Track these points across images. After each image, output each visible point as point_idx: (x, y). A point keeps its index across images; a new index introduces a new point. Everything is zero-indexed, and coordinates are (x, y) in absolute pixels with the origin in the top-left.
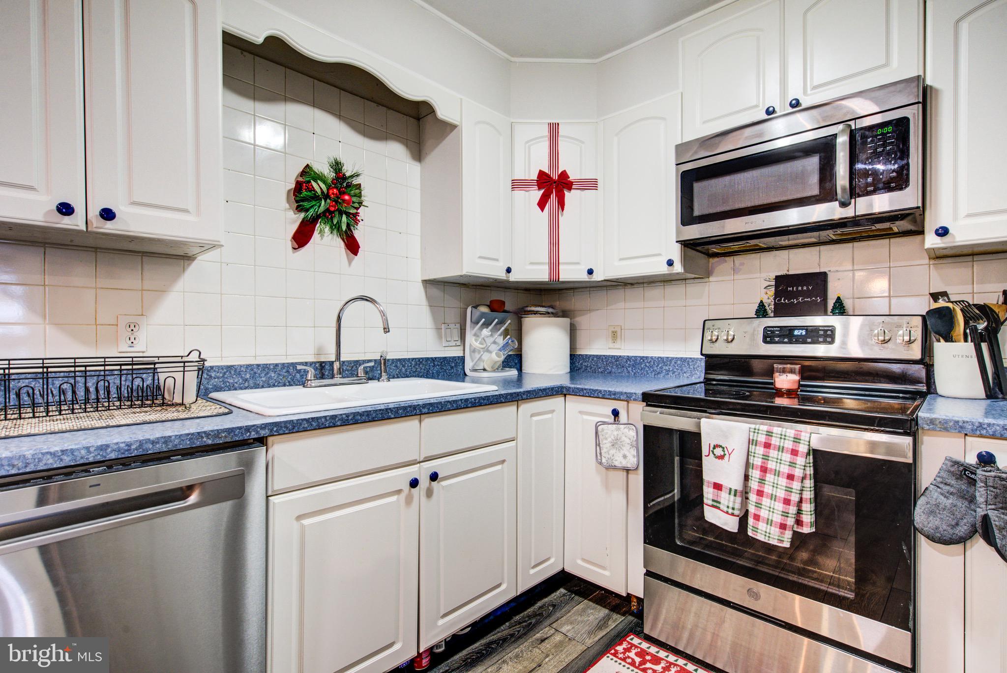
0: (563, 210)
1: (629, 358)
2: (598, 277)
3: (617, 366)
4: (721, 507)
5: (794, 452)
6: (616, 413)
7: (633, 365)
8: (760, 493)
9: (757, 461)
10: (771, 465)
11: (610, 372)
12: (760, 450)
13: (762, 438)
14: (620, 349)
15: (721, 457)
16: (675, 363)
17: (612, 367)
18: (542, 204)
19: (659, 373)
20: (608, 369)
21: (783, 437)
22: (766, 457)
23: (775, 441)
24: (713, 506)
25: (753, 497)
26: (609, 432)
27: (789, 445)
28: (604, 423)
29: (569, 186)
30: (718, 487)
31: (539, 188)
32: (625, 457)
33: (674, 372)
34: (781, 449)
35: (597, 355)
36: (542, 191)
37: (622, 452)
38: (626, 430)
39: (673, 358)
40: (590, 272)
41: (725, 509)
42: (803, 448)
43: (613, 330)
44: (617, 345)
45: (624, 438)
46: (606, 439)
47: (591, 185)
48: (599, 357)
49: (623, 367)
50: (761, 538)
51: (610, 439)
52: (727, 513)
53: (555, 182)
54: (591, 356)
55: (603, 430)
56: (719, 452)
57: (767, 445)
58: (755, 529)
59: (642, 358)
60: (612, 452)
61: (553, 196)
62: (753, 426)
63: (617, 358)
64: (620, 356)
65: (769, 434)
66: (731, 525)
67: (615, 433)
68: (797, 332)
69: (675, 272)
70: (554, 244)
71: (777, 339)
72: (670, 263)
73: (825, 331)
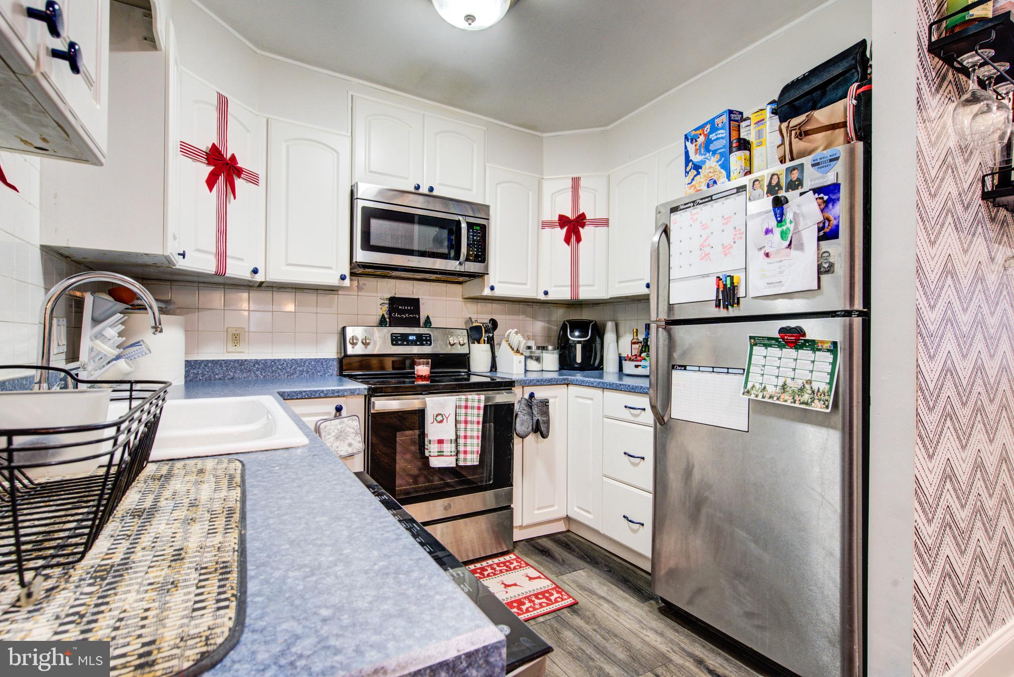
0: (235, 198)
1: (257, 362)
2: (259, 278)
3: (241, 370)
4: (445, 454)
5: (479, 408)
6: (339, 409)
7: (263, 369)
8: (465, 437)
9: (462, 418)
10: (469, 419)
11: (232, 378)
12: (463, 411)
13: (463, 404)
14: (243, 352)
15: (441, 422)
16: (309, 364)
17: (235, 372)
18: (211, 182)
19: (292, 374)
20: (230, 375)
21: (473, 400)
22: (466, 415)
23: (470, 404)
24: (439, 456)
25: (461, 441)
26: (332, 427)
27: (476, 404)
28: (326, 420)
29: (239, 172)
30: (441, 442)
31: (209, 164)
32: (350, 445)
33: (308, 372)
34: (472, 408)
35: (213, 361)
36: (211, 168)
37: (347, 442)
38: (350, 422)
39: (307, 360)
40: (255, 271)
41: (449, 454)
42: (482, 405)
43: (235, 332)
44: (238, 349)
45: (348, 429)
46: (329, 434)
47: (253, 179)
48: (215, 363)
49: (250, 371)
50: (469, 464)
51: (333, 434)
52: (451, 456)
53: (227, 164)
54: (203, 361)
55: (326, 427)
56: (439, 418)
57: (466, 407)
58: (465, 460)
59: (273, 361)
60: (337, 444)
61: (222, 179)
62: (458, 397)
63: (242, 363)
64: (246, 360)
65: (467, 400)
66: (449, 462)
67: (339, 427)
68: (411, 338)
69: (344, 285)
70: (222, 233)
71: (400, 342)
72: (343, 278)
73: (426, 337)
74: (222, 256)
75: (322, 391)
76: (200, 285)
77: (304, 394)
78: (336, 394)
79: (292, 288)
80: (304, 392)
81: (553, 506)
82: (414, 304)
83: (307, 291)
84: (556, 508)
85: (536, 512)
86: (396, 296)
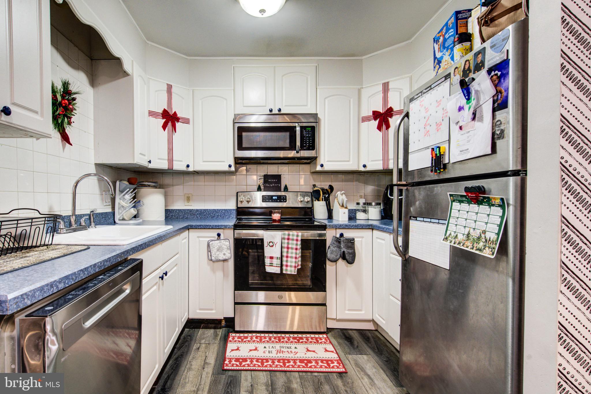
0: (176, 132)
1: (197, 210)
2: (191, 169)
3: (191, 214)
4: (274, 265)
5: (297, 240)
6: (219, 235)
7: (200, 214)
8: (287, 257)
9: (286, 245)
10: (290, 246)
11: (187, 218)
12: (286, 241)
13: (286, 237)
14: (191, 206)
15: (272, 246)
16: (222, 212)
17: (188, 215)
18: (164, 127)
19: (213, 217)
20: (185, 216)
21: (293, 235)
22: (288, 243)
23: (291, 237)
24: (270, 266)
25: (284, 259)
26: (216, 244)
27: (295, 238)
28: (212, 240)
29: (178, 119)
30: (271, 258)
31: (163, 118)
32: (224, 254)
33: (221, 216)
34: (293, 240)
35: (179, 209)
36: (164, 120)
37: (223, 253)
38: (225, 242)
39: (220, 210)
40: (188, 166)
41: (276, 265)
42: (300, 238)
43: (188, 196)
44: (189, 204)
45: (223, 246)
46: (214, 248)
47: (187, 121)
48: (180, 210)
49: (194, 215)
50: (289, 273)
51: (216, 248)
52: (277, 266)
53: (172, 117)
54: (175, 210)
55: (212, 244)
56: (271, 244)
57: (288, 239)
58: (286, 270)
59: (205, 210)
60: (218, 253)
61: (170, 124)
62: (283, 233)
63: (191, 211)
64: (192, 209)
65: (289, 235)
66: (277, 270)
67: (219, 244)
68: (274, 198)
69: (231, 170)
70: (170, 150)
71: (267, 200)
72: (230, 166)
73: (284, 197)
74: (171, 160)
75: (211, 226)
76: (174, 174)
77: (202, 226)
78: (217, 227)
79: (213, 173)
80: (202, 225)
81: (361, 310)
82: (278, 178)
83: (220, 174)
84: (363, 312)
85: (347, 312)
86: (269, 174)
